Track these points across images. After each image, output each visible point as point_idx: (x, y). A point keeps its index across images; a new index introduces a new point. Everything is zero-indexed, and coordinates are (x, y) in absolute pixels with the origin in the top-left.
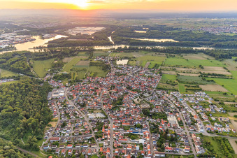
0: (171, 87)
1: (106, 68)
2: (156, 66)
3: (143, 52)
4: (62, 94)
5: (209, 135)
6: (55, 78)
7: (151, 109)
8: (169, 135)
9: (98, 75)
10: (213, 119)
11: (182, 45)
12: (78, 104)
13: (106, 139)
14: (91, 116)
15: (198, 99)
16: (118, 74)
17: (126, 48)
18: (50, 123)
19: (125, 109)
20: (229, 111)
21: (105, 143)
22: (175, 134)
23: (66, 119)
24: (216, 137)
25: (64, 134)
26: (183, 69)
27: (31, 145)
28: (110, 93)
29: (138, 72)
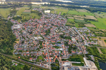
0: (72, 25)
1: (40, 14)
2: (64, 14)
3: (57, 7)
4: (19, 27)
5: (89, 46)
6: (13, 18)
7: (64, 35)
9: (36, 18)
10: (91, 39)
11: (76, 4)
12: (28, 32)
13: (45, 48)
14: (36, 38)
15: (84, 31)
16: (46, 18)
18: (15, 41)
19: (52, 35)
20: (97, 36)
21: (44, 51)
22: (75, 46)
23: (23, 39)
24: (92, 47)
25: (24, 47)
26: (77, 16)
27: (8, 52)
28: (44, 27)
29: (56, 17)
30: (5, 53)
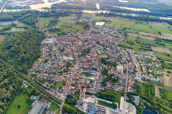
0: (129, 46)
1: (86, 27)
2: (125, 29)
3: (119, 17)
4: (51, 42)
5: (142, 81)
6: (49, 30)
7: (107, 59)
8: (113, 77)
9: (79, 31)
10: (150, 71)
12: (59, 49)
13: (70, 73)
14: (65, 58)
15: (146, 57)
16: (94, 32)
17: (106, 13)
18: (38, 59)
19: (89, 57)
20: (166, 68)
21: (68, 76)
22: (118, 77)
23: (49, 58)
24: (146, 84)
25: (45, 67)
27: (23, 70)
28: (83, 45)
29: (109, 32)
30: (20, 71)
